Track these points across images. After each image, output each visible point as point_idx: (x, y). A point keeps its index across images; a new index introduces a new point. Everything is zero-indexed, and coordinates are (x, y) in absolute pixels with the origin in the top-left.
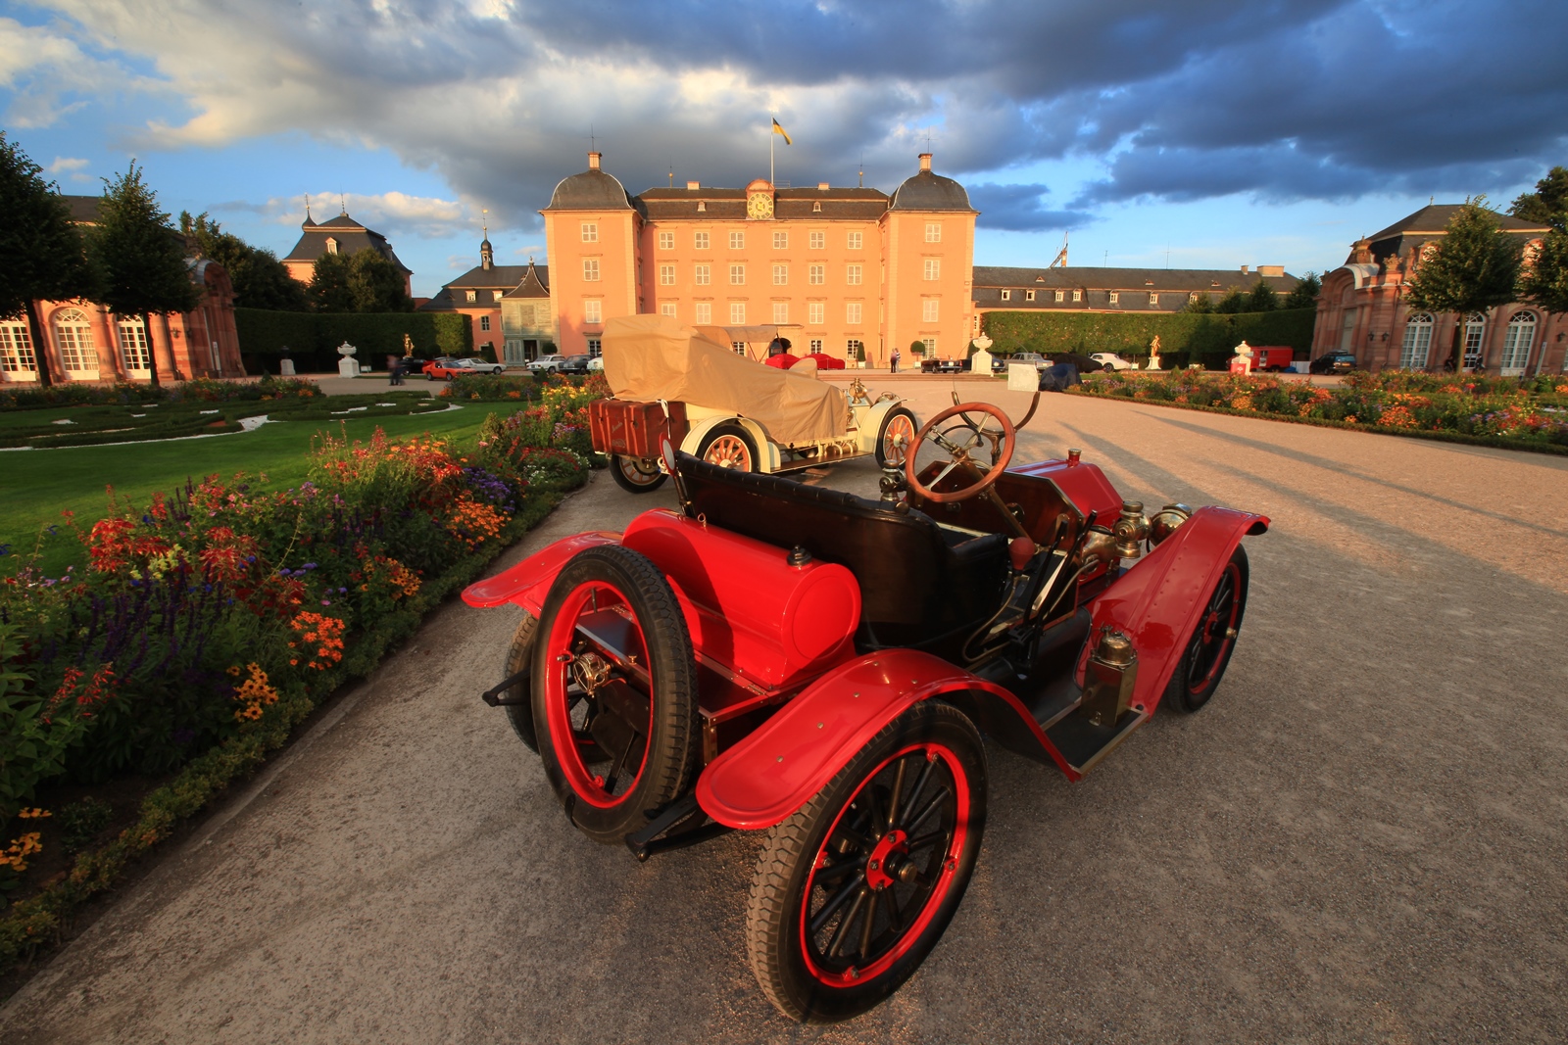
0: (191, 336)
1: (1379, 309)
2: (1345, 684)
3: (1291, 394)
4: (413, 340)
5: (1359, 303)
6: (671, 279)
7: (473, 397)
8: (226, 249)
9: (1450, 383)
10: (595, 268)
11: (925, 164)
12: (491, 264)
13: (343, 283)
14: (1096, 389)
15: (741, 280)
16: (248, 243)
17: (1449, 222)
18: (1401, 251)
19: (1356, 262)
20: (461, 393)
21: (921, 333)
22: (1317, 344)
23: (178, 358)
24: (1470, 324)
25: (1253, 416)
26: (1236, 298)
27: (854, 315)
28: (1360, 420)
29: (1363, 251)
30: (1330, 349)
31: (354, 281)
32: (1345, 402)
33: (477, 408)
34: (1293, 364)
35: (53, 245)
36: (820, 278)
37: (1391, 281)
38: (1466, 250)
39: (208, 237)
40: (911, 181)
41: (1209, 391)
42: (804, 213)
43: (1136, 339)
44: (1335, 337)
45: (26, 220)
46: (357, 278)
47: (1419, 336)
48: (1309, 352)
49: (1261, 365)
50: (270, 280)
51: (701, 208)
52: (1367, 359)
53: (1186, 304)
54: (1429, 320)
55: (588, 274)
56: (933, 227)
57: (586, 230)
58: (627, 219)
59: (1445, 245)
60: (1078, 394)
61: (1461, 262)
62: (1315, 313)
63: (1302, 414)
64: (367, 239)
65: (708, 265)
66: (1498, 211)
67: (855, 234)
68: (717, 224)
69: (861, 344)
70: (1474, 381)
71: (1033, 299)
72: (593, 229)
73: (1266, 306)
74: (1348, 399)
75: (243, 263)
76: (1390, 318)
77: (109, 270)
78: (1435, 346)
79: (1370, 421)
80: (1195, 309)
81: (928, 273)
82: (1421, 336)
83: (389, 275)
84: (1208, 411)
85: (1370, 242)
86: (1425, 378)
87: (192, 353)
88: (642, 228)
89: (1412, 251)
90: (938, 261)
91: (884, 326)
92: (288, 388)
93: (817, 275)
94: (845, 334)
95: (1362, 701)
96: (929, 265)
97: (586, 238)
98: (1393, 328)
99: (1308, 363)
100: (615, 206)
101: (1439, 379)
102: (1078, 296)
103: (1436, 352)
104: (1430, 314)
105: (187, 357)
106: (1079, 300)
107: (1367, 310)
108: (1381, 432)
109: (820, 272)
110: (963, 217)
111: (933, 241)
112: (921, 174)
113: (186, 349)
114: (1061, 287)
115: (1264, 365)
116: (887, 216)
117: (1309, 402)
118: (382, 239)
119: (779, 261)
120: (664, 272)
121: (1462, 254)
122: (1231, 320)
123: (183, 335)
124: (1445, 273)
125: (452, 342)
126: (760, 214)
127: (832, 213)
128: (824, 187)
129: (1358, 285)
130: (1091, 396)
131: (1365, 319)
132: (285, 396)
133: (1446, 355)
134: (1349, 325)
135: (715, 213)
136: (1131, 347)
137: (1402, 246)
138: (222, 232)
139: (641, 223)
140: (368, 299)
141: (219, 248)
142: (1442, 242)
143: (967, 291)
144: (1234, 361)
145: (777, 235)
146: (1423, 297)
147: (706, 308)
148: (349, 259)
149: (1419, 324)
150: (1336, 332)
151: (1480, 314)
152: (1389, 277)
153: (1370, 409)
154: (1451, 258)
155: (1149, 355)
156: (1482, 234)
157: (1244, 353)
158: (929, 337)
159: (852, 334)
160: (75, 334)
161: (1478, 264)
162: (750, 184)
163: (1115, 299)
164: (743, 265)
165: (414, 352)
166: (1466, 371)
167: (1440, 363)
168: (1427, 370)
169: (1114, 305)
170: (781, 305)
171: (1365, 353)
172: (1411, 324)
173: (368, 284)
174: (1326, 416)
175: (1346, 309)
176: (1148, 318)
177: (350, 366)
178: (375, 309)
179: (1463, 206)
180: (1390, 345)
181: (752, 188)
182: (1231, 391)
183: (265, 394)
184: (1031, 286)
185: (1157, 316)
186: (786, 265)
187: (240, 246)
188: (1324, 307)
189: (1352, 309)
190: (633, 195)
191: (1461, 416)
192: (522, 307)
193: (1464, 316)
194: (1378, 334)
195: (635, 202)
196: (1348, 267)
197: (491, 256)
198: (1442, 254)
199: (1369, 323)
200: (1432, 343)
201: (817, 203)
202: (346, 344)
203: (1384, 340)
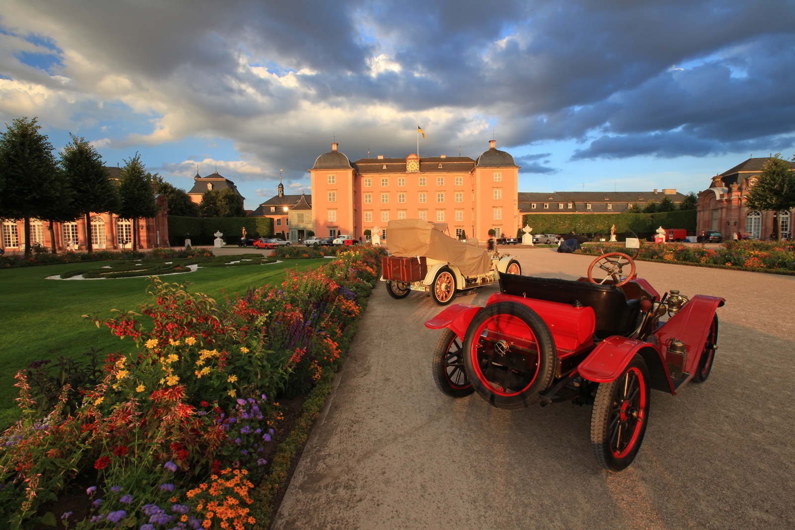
0: (148, 228)
1: (731, 209)
2: (767, 373)
3: (694, 252)
4: (246, 230)
5: (719, 207)
6: (370, 201)
7: (286, 257)
8: (165, 188)
9: (776, 246)
10: (334, 195)
11: (492, 145)
12: (283, 194)
13: (215, 204)
14: (590, 251)
15: (403, 201)
16: (174, 186)
17: (763, 167)
18: (739, 180)
19: (715, 187)
20: (280, 255)
21: (493, 225)
22: (699, 228)
23: (142, 238)
24: (781, 216)
25: (676, 263)
26: (653, 205)
27: (459, 217)
28: (733, 264)
29: (718, 181)
30: (707, 230)
31: (220, 203)
32: (724, 256)
33: (290, 262)
34: (687, 238)
35: (103, 189)
36: (442, 199)
37: (735, 196)
38: (774, 180)
39: (158, 184)
40: (486, 153)
41: (650, 251)
42: (434, 169)
43: (603, 226)
44: (708, 224)
45: (93, 178)
46: (221, 201)
47: (754, 224)
48: (695, 231)
49: (670, 238)
50: (183, 203)
51: (385, 167)
52: (727, 234)
53: (626, 208)
54: (758, 214)
55: (330, 199)
56: (497, 174)
57: (330, 178)
58: (349, 173)
59: (763, 178)
60: (581, 254)
61: (772, 186)
62: (696, 213)
63: (702, 262)
64: (226, 184)
65: (387, 194)
66: (789, 161)
67: (459, 179)
68: (392, 175)
69: (464, 231)
70: (789, 245)
71: (548, 207)
72: (333, 178)
73: (669, 209)
74: (726, 255)
75: (172, 195)
76: (737, 214)
77: (123, 199)
78: (764, 228)
79: (739, 265)
80: (631, 211)
81: (496, 196)
82: (755, 222)
83: (236, 200)
84: (651, 261)
85: (722, 177)
86: (762, 243)
87: (148, 236)
88: (356, 177)
89: (745, 181)
90: (501, 190)
91: (475, 222)
92: (199, 252)
93: (440, 198)
94: (455, 226)
95: (777, 380)
96: (496, 192)
97: (330, 182)
98: (739, 219)
99: (696, 237)
100: (344, 167)
101: (770, 244)
102: (570, 206)
103: (765, 230)
104: (759, 212)
105: (145, 238)
106: (571, 207)
107: (724, 210)
108: (746, 270)
109: (442, 196)
110: (512, 169)
111: (497, 181)
112: (490, 150)
113: (145, 234)
114: (562, 201)
115: (672, 238)
116: (474, 170)
117: (705, 256)
118: (232, 183)
119: (422, 191)
120: (366, 197)
121: (772, 182)
122: (651, 216)
123: (145, 228)
124: (764, 191)
125: (264, 231)
126: (413, 170)
127: (447, 169)
128: (443, 157)
129: (718, 198)
130: (587, 255)
131: (724, 215)
132: (198, 256)
133: (770, 232)
134: (715, 218)
135: (390, 170)
136: (601, 231)
137: (739, 178)
138: (164, 181)
139: (356, 174)
140: (226, 211)
141: (162, 189)
142: (761, 176)
143: (515, 204)
144: (656, 236)
145: (421, 179)
146: (754, 203)
147: (387, 214)
148: (218, 193)
149: (753, 217)
150: (709, 221)
151: (786, 211)
152: (734, 194)
153: (739, 259)
154: (767, 184)
155: (610, 234)
156: (781, 172)
157: (661, 233)
158: (497, 227)
159: (458, 226)
160: (98, 228)
161: (782, 187)
162: (408, 156)
163: (589, 207)
164: (405, 194)
165: (247, 236)
166: (783, 239)
167: (768, 236)
168: (761, 240)
169: (589, 210)
170: (423, 212)
171: (726, 232)
172: (749, 217)
173: (226, 204)
174: (715, 263)
175: (713, 210)
176: (609, 216)
177: (220, 242)
178: (228, 216)
179: (769, 159)
180: (739, 227)
181: (409, 158)
182: (662, 251)
183: (189, 255)
184: (546, 201)
185: (613, 215)
186: (426, 193)
187: (171, 187)
188: (701, 209)
189: (716, 210)
190: (352, 162)
191: (788, 262)
192: (298, 214)
193: (778, 213)
194: (732, 222)
195: (353, 165)
196: (711, 189)
197: (283, 191)
198: (762, 182)
199: (726, 217)
200: (762, 226)
201: (440, 164)
202: (218, 232)
203: (735, 225)
